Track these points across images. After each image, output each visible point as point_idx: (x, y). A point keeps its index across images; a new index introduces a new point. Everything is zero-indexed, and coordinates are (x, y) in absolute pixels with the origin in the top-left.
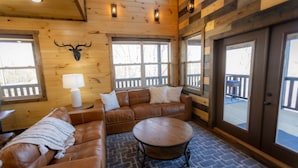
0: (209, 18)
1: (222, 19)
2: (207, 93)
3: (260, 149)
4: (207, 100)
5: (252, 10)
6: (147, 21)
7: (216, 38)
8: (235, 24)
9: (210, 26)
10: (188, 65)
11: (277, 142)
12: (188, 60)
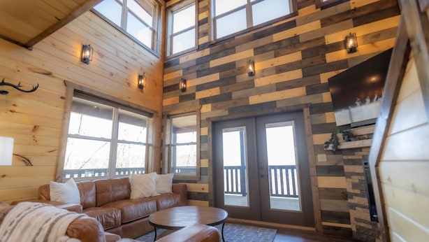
0: (204, 101)
1: (219, 104)
2: (205, 178)
3: (261, 220)
4: (206, 186)
5: (243, 103)
6: (129, 84)
7: (214, 120)
8: (231, 110)
9: (206, 109)
10: (177, 147)
11: (272, 207)
12: (178, 142)
